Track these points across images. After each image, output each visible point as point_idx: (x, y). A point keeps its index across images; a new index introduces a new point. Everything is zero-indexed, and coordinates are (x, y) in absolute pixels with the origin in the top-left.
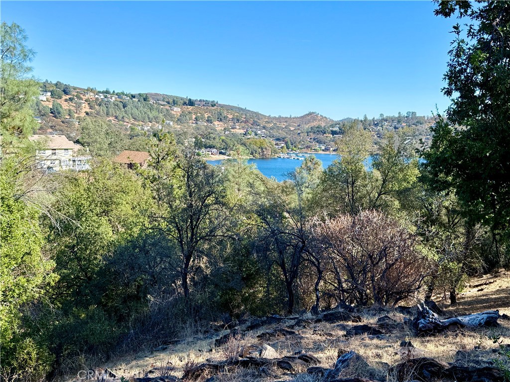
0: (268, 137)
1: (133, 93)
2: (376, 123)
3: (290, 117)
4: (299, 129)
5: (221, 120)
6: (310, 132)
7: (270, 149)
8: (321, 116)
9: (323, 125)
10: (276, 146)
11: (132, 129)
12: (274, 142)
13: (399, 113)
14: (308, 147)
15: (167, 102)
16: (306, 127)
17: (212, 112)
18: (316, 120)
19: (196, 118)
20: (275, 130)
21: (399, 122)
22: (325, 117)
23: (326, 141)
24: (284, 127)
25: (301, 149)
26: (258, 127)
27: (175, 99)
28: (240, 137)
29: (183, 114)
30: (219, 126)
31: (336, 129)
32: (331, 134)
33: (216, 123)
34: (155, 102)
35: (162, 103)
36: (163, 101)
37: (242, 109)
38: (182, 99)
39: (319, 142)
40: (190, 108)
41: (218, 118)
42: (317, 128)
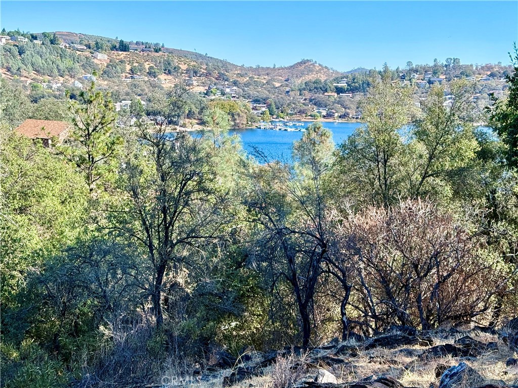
0: (241, 98)
1: (35, 32)
2: (401, 75)
3: (274, 68)
4: (287, 86)
5: (170, 73)
6: (304, 89)
7: (245, 116)
8: (320, 65)
9: (323, 78)
10: (254, 111)
11: (34, 87)
12: (250, 106)
13: (435, 60)
14: (301, 112)
15: (86, 45)
16: (299, 82)
17: (156, 61)
18: (312, 71)
19: (131, 70)
20: (251, 87)
21: (435, 73)
22: (326, 67)
23: (328, 102)
24: (265, 82)
25: (291, 115)
26: (226, 83)
27: (99, 41)
28: (200, 98)
29: (111, 65)
30: (167, 81)
31: (343, 85)
32: (336, 92)
33: (163, 77)
34: (68, 45)
35: (79, 47)
36: (81, 44)
37: (201, 56)
38: (109, 41)
39: (318, 104)
40: (122, 55)
41: (165, 70)
42: (314, 83)
